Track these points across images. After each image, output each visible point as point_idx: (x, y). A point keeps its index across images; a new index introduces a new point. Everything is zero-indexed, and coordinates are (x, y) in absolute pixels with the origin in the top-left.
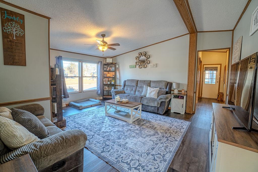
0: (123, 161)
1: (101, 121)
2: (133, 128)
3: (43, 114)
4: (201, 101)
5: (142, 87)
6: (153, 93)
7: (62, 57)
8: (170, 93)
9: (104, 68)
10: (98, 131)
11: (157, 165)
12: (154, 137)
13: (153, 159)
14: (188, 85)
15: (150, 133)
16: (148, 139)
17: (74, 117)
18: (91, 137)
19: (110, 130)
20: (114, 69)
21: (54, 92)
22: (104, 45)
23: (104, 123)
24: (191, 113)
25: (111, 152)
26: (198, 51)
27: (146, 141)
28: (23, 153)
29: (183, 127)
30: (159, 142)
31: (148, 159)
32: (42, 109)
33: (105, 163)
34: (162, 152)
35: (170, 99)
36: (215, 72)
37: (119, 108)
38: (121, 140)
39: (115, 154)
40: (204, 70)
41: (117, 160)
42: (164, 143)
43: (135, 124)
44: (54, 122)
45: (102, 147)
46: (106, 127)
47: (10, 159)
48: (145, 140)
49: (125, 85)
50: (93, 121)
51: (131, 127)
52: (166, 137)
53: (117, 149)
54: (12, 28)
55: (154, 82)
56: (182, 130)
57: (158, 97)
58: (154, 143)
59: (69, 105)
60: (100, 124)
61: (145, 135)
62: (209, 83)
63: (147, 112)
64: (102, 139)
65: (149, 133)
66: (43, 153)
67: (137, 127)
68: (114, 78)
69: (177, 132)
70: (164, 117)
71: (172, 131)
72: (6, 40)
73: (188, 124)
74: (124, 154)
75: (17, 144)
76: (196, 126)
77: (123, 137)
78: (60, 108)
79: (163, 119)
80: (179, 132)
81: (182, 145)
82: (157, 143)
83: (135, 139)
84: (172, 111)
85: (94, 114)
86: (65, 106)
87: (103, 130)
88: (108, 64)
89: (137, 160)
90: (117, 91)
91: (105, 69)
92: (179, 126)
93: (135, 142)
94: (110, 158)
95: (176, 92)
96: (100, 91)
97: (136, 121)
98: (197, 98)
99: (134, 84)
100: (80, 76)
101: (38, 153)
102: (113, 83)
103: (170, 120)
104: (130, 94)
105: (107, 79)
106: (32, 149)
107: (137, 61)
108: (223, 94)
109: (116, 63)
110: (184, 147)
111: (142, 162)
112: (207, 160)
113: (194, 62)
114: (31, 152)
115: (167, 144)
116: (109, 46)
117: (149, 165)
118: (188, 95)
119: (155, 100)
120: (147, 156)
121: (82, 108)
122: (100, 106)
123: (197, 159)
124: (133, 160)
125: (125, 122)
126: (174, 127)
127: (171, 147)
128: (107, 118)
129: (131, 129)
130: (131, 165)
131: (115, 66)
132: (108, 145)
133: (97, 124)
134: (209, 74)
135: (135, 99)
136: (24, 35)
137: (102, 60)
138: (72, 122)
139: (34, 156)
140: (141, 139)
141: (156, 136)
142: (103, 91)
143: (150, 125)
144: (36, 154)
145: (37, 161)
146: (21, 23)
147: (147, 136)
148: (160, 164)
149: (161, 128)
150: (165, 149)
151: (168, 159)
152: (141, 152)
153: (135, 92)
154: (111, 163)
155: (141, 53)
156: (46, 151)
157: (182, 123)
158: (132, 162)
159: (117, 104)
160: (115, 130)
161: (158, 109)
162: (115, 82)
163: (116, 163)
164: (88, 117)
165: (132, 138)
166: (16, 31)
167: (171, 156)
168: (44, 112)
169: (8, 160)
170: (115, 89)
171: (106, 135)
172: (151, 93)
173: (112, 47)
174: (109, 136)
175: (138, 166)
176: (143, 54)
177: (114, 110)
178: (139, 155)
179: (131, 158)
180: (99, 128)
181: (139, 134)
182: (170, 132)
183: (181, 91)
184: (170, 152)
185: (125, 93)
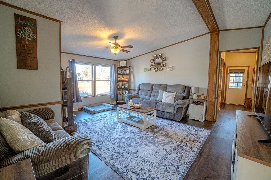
0: (132, 170)
1: (112, 126)
2: (146, 135)
3: (54, 118)
4: (224, 107)
5: (157, 92)
6: (169, 98)
7: (75, 60)
8: (188, 98)
9: (118, 71)
10: (108, 137)
11: (169, 178)
12: (168, 146)
13: (165, 170)
14: (208, 89)
15: (164, 142)
16: (161, 147)
17: (85, 122)
18: (101, 143)
19: (122, 137)
20: (128, 72)
21: (65, 96)
22: (116, 48)
23: (116, 128)
24: (212, 120)
25: (120, 160)
26: (220, 52)
27: (159, 150)
28: (25, 157)
29: (202, 136)
30: (173, 151)
31: (159, 170)
32: (53, 113)
33: (113, 171)
34: (175, 163)
35: (187, 104)
36: (242, 75)
37: (132, 114)
38: (132, 148)
39: (124, 163)
40: (228, 73)
41: (125, 169)
42: (178, 152)
43: (148, 130)
44: (65, 126)
45: (111, 154)
46: (117, 133)
47: (12, 163)
48: (157, 148)
49: (139, 89)
50: (104, 126)
51: (144, 134)
52: (182, 147)
53: (126, 158)
54: (24, 33)
55: (171, 86)
56: (200, 140)
57: (174, 102)
58: (167, 152)
59: (82, 110)
60: (111, 129)
61: (158, 144)
62: (234, 88)
63: (163, 118)
64: (112, 145)
65: (162, 141)
66: (44, 158)
67: (150, 134)
68: (129, 82)
69: (193, 142)
70: (181, 124)
71: (188, 140)
72: (19, 45)
73: (207, 132)
74: (134, 162)
75: (21, 147)
76: (217, 136)
77: (134, 144)
78: (71, 112)
79: (179, 126)
80: (197, 142)
81: (199, 156)
82: (171, 152)
83: (147, 147)
84: (190, 118)
85: (106, 119)
86: (78, 110)
87: (114, 136)
88: (122, 68)
89: (147, 170)
90: (130, 96)
91: (119, 73)
92: (197, 135)
93: (147, 151)
94: (118, 167)
95: (195, 97)
96: (113, 96)
97: (150, 128)
98: (219, 105)
99: (149, 88)
100: (93, 79)
101: (39, 158)
102: (127, 87)
103: (187, 128)
104: (144, 99)
105: (121, 82)
106: (35, 154)
107: (152, 64)
108: (252, 100)
109: (130, 66)
110: (202, 159)
111: (153, 173)
112: (227, 176)
113: (215, 64)
114: (32, 156)
115: (182, 154)
116: (122, 49)
117: (160, 176)
118: (209, 100)
119: (171, 106)
120: (158, 167)
121: (94, 113)
122: (113, 111)
123: (215, 174)
124: (142, 170)
125: (138, 128)
126: (191, 135)
127: (186, 158)
128: (119, 124)
129: (143, 136)
130: (141, 176)
131: (129, 69)
132: (118, 153)
133: (108, 129)
134: (235, 77)
135: (149, 104)
136: (36, 39)
137: (115, 63)
138: (83, 127)
139: (35, 161)
140: (153, 147)
141: (171, 145)
142: (117, 95)
143: (165, 133)
144: (38, 159)
145: (39, 166)
146: (33, 27)
147: (161, 144)
148: (172, 176)
149: (176, 136)
150: (179, 160)
151: (182, 172)
152: (152, 162)
153: (150, 97)
154: (119, 172)
155: (156, 55)
156: (48, 157)
157: (200, 131)
158: (141, 173)
159: (130, 109)
160: (126, 137)
161: (174, 116)
162: (129, 86)
163: (124, 172)
164: (100, 122)
165: (144, 146)
166: (28, 35)
167: (185, 168)
168: (54, 116)
169: (10, 164)
170: (129, 93)
171: (116, 142)
172: (166, 98)
173: (125, 49)
174: (119, 143)
175: (148, 177)
176: (158, 56)
177: (127, 116)
178: (149, 165)
179: (140, 168)
180: (110, 134)
181: (152, 142)
182: (187, 141)
183: (201, 96)
184: (185, 163)
185: (139, 98)
